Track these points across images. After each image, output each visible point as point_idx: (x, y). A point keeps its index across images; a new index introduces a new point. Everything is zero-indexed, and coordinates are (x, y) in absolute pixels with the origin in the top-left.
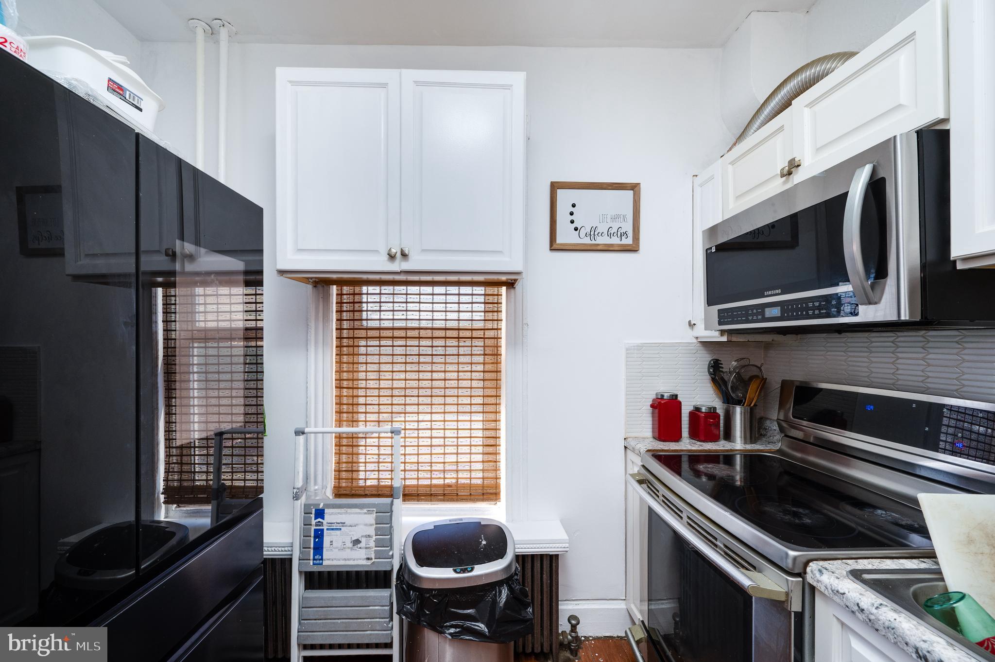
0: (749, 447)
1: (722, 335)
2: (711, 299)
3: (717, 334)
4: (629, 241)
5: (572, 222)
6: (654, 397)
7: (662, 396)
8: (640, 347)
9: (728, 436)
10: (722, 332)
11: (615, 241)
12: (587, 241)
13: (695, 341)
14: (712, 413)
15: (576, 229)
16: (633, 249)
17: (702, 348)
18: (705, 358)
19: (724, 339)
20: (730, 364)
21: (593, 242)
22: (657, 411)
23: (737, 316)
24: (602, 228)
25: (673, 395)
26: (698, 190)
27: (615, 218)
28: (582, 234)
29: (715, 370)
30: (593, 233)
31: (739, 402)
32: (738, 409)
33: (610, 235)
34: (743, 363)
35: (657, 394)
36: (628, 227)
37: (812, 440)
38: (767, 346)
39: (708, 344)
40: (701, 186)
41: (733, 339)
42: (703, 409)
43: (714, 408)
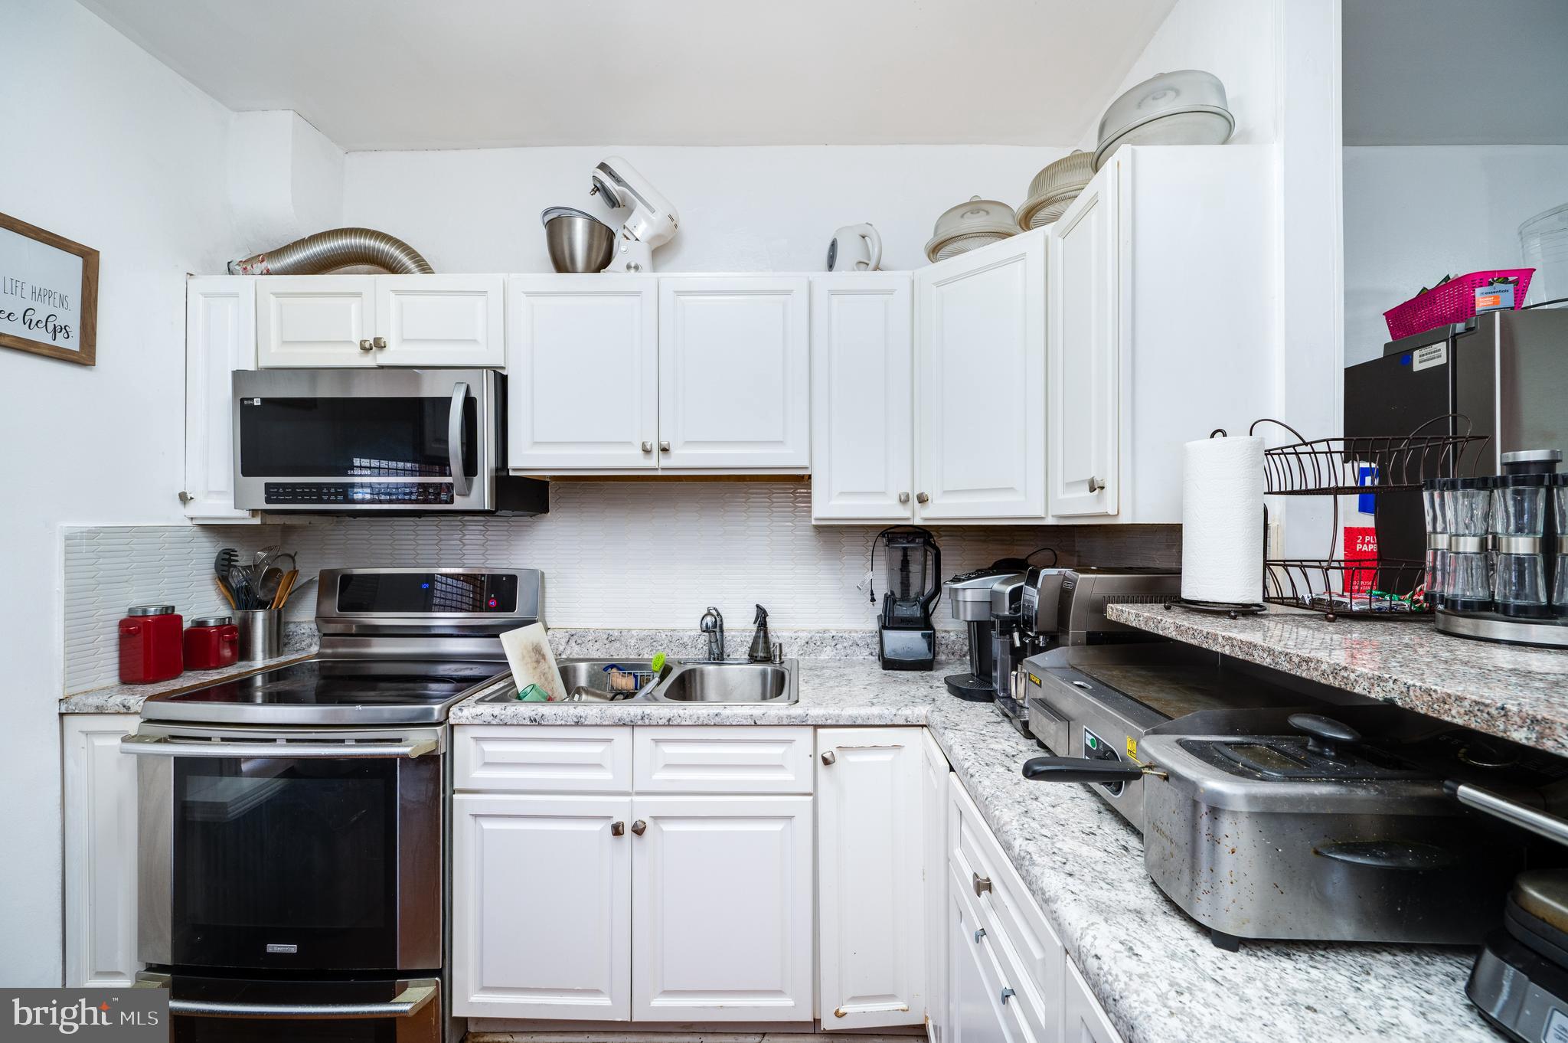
0: (274, 661)
1: (253, 516)
3: (246, 514)
4: (70, 345)
6: (124, 616)
7: (145, 611)
8: (94, 534)
9: (244, 652)
10: (254, 512)
11: (40, 336)
13: (189, 523)
14: (223, 626)
16: (81, 359)
17: (200, 534)
18: (207, 551)
19: (257, 521)
20: (251, 556)
23: (303, 494)
25: (167, 608)
27: (42, 295)
29: (224, 566)
31: (262, 605)
32: (260, 616)
33: (28, 323)
35: (130, 610)
36: (70, 320)
37: (354, 630)
39: (215, 530)
40: (206, 295)
41: (269, 522)
42: (212, 623)
43: (229, 618)
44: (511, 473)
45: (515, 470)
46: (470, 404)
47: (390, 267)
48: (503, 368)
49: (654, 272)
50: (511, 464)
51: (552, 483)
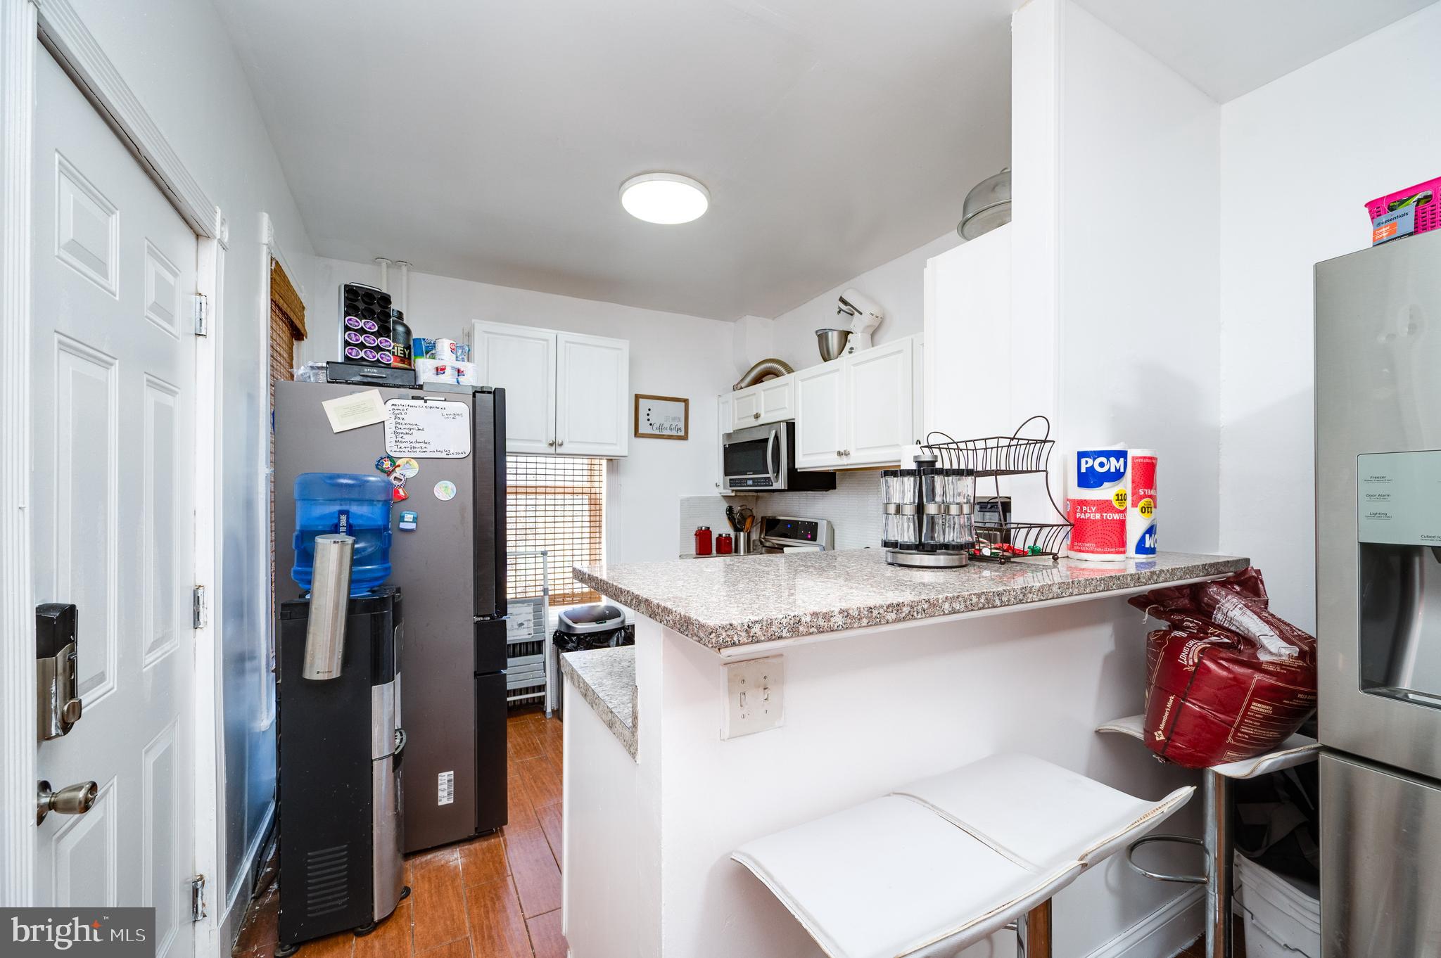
2: (726, 474)
3: (730, 491)
4: (682, 433)
5: (649, 420)
6: (696, 529)
7: (701, 528)
8: (688, 499)
10: (733, 491)
11: (674, 433)
12: (657, 432)
13: (720, 495)
14: (728, 537)
15: (651, 424)
16: (685, 438)
17: (723, 500)
18: (725, 505)
19: (733, 494)
20: (737, 509)
21: (661, 433)
22: (698, 537)
23: (736, 483)
24: (667, 425)
25: (707, 528)
26: (721, 405)
27: (674, 419)
28: (655, 427)
29: (730, 511)
30: (661, 427)
31: (742, 530)
32: (742, 534)
33: (671, 429)
34: (743, 508)
35: (698, 528)
36: (682, 425)
38: (758, 498)
39: (726, 497)
40: (723, 403)
41: (738, 495)
42: (724, 535)
43: (729, 534)
44: (798, 471)
45: (800, 469)
46: (777, 438)
47: (777, 374)
48: (794, 419)
49: (873, 346)
50: (797, 466)
51: (837, 473)
